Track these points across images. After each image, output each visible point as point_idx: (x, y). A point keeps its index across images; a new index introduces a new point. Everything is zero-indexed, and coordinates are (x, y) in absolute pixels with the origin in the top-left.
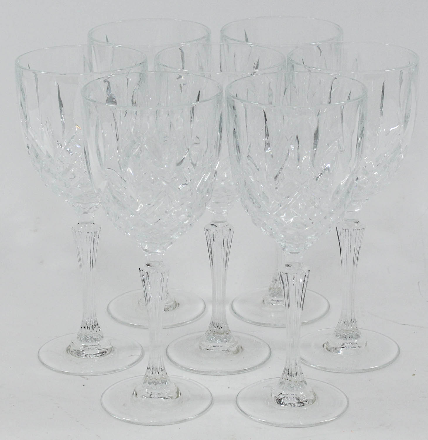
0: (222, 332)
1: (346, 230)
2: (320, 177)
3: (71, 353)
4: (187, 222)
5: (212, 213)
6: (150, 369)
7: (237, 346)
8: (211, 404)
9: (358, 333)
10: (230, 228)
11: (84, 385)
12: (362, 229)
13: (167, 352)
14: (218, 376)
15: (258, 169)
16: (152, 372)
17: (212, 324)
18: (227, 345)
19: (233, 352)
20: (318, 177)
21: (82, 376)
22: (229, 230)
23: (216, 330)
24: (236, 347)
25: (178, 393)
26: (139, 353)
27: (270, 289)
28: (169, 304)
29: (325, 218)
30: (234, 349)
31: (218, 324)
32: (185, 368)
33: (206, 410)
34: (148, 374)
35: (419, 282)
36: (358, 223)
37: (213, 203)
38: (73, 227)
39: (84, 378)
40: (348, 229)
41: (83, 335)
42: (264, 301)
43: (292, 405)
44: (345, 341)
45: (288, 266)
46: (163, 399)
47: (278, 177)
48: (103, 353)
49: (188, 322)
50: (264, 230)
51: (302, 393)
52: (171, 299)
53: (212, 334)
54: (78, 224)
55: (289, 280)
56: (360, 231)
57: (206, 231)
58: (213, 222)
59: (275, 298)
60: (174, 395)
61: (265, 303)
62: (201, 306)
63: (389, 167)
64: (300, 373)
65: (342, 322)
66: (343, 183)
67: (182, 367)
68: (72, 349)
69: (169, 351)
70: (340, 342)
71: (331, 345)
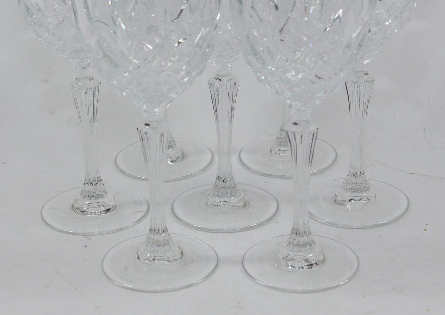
0: (228, 187)
1: (355, 82)
2: (328, 29)
3: (75, 210)
4: (186, 79)
5: (216, 67)
6: (153, 231)
7: (245, 200)
8: (217, 266)
9: (367, 184)
10: (235, 82)
11: (86, 246)
12: (372, 81)
13: (172, 208)
14: (224, 234)
15: (262, 21)
16: (154, 234)
17: (218, 178)
18: (233, 200)
19: (240, 207)
20: (327, 28)
21: (84, 235)
22: (234, 84)
23: (223, 185)
24: (244, 202)
25: (182, 253)
26: (145, 209)
27: (278, 139)
28: (176, 156)
29: (335, 74)
30: (241, 204)
31: (224, 178)
32: (191, 225)
33: (211, 273)
34: (150, 236)
35: (424, 128)
36: (367, 74)
37: (216, 56)
38: (71, 83)
39: (87, 238)
40: (357, 82)
41: (86, 192)
42: (271, 151)
43: (301, 268)
44: (353, 195)
45: (296, 124)
46: (166, 262)
47: (284, 30)
48: (108, 211)
49: (195, 173)
50: (269, 87)
51: (312, 255)
52: (179, 150)
53: (218, 188)
54: (77, 79)
55: (296, 139)
56: (370, 83)
57: (210, 85)
58: (217, 75)
59: (282, 148)
60: (179, 256)
61: (273, 153)
62: (209, 156)
63: (401, 16)
64: (308, 234)
65: (351, 175)
66: (354, 35)
67: (188, 225)
68: (76, 206)
69: (175, 206)
70: (349, 195)
71: (339, 198)
